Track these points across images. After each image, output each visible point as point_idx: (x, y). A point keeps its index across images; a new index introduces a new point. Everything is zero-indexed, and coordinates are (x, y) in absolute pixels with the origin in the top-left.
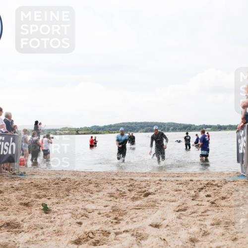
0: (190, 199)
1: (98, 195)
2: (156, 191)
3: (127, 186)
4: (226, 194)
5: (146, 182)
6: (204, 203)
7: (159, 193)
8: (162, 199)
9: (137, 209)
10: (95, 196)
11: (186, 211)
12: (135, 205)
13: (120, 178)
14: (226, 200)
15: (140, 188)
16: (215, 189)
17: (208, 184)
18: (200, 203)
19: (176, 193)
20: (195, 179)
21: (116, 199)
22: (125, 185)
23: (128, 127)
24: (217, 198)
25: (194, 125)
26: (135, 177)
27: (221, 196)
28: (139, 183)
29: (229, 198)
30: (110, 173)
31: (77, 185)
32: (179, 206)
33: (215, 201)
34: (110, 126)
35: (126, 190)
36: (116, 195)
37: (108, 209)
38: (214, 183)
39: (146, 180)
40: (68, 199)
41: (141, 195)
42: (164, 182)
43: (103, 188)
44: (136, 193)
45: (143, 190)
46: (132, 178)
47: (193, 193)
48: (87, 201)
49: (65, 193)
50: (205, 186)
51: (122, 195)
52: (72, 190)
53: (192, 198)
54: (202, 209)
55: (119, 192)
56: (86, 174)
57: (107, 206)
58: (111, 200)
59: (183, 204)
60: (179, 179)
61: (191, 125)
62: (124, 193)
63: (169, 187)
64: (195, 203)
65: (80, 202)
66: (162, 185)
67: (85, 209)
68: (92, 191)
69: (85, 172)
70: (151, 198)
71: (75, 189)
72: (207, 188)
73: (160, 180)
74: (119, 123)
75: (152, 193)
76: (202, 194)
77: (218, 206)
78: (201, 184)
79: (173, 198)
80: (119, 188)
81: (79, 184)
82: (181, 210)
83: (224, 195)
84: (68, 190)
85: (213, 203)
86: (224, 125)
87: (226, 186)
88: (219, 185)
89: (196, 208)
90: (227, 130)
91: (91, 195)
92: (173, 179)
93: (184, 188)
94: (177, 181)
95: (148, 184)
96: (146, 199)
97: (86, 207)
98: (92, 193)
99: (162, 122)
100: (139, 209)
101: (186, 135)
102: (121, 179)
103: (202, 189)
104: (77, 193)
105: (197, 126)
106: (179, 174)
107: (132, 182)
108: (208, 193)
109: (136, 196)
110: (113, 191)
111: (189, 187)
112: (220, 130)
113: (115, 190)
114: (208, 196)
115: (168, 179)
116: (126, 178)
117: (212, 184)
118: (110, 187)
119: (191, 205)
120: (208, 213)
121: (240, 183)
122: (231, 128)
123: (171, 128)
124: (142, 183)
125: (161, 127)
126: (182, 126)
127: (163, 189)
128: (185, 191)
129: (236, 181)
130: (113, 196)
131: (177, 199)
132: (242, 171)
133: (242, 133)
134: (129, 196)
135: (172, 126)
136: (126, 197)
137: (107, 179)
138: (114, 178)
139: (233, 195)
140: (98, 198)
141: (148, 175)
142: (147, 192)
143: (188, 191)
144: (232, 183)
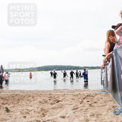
0: (79, 103)
1: (34, 102)
2: (62, 100)
3: (48, 97)
4: (96, 100)
5: (58, 95)
6: (86, 105)
7: (64, 100)
8: (66, 104)
9: (54, 109)
10: (32, 103)
11: (78, 109)
12: (52, 107)
13: (44, 93)
14: (96, 103)
15: (55, 98)
16: (91, 98)
17: (88, 96)
18: (84, 105)
19: (72, 100)
20: (81, 93)
21: (43, 104)
22: (47, 97)
23: (48, 68)
24: (92, 102)
25: (80, 67)
27: (94, 101)
29: (98, 102)
30: (40, 91)
31: (23, 97)
32: (74, 107)
33: (91, 104)
34: (39, 68)
35: (48, 99)
36: (43, 102)
37: (39, 109)
38: (91, 95)
40: (19, 105)
41: (55, 102)
42: (67, 95)
43: (36, 99)
45: (56, 99)
46: (51, 93)
47: (80, 100)
48: (28, 105)
49: (17, 101)
51: (46, 102)
52: (21, 100)
54: (85, 108)
55: (44, 101)
56: (28, 92)
57: (38, 108)
58: (40, 105)
59: (76, 106)
60: (73, 93)
61: (79, 67)
62: (47, 101)
63: (69, 97)
64: (82, 105)
65: (25, 106)
67: (27, 110)
68: (30, 100)
69: (27, 91)
70: (60, 103)
71: (22, 99)
72: (87, 98)
73: (64, 94)
74: (44, 66)
75: (60, 100)
76: (85, 101)
77: (93, 107)
78: (84, 96)
79: (71, 103)
80: (44, 98)
81: (24, 97)
82: (75, 109)
83: (96, 101)
84: (18, 100)
85: (90, 105)
87: (96, 97)
88: (93, 96)
89: (82, 108)
90: (96, 69)
91: (30, 102)
92: (70, 93)
93: (76, 98)
94: (73, 94)
95: (58, 96)
96: (58, 104)
97: (28, 108)
98: (31, 101)
100: (55, 109)
101: (76, 72)
103: (85, 98)
104: (23, 101)
105: (82, 67)
106: (73, 91)
107: (50, 96)
108: (88, 100)
109: (53, 102)
110: (41, 100)
111: (78, 97)
112: (93, 69)
113: (42, 99)
114: (88, 102)
115: (68, 93)
116: (48, 93)
117: (90, 96)
118: (40, 98)
119: (80, 106)
120: (88, 110)
121: (103, 94)
122: (98, 68)
123: (69, 68)
124: (55, 96)
125: (64, 68)
126: (74, 67)
127: (66, 98)
128: (77, 99)
129: (101, 94)
130: (41, 103)
131: (73, 104)
132: (104, 89)
133: (103, 71)
134: (49, 102)
135: (69, 67)
136: (48, 103)
137: (38, 94)
138: (42, 93)
139: (100, 101)
140: (34, 104)
141: (58, 92)
142: (58, 100)
143: (78, 99)
144: (99, 95)
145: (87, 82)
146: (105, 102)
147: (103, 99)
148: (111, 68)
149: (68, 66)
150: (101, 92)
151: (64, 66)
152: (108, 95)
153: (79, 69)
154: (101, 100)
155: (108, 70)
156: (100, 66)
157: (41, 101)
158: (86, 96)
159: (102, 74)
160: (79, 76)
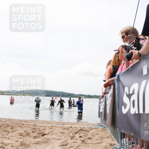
0: (69, 139)
1: (12, 134)
2: (49, 133)
4: (91, 136)
5: (44, 127)
6: (78, 141)
7: (51, 134)
8: (52, 138)
10: (10, 135)
11: (67, 146)
12: (35, 141)
13: (27, 124)
14: (91, 139)
15: (40, 131)
16: (85, 133)
17: (81, 130)
18: (75, 141)
19: (61, 134)
20: (73, 126)
21: (24, 137)
22: (31, 128)
24: (86, 138)
26: (37, 123)
27: (88, 137)
28: (39, 128)
29: (93, 138)
30: (21, 121)
32: (63, 143)
33: (84, 140)
35: (30, 131)
36: (24, 134)
37: (18, 143)
38: (84, 129)
39: (43, 126)
41: (40, 135)
42: (55, 128)
43: (16, 130)
44: (36, 134)
45: (41, 132)
46: (35, 124)
47: (71, 135)
48: (5, 138)
50: (79, 131)
51: (28, 134)
53: (71, 138)
54: (76, 145)
57: (17, 141)
58: (20, 138)
59: (65, 142)
60: (63, 126)
61: (73, 94)
62: (29, 133)
63: (58, 130)
66: (53, 129)
68: (8, 131)
69: (5, 119)
70: (46, 137)
72: (80, 132)
73: (52, 126)
75: (46, 134)
76: (77, 136)
77: (86, 143)
78: (77, 129)
79: (59, 138)
80: (26, 130)
82: (64, 145)
83: (90, 136)
86: (92, 95)
87: (91, 131)
88: (87, 130)
89: (73, 144)
90: (94, 98)
92: (60, 126)
93: (67, 132)
95: (44, 128)
96: (42, 138)
97: (4, 142)
98: (8, 133)
99: (56, 91)
100: (38, 144)
101: (69, 100)
102: (28, 125)
103: (77, 132)
105: (76, 95)
106: (64, 123)
107: (35, 127)
108: (81, 135)
109: (36, 136)
110: (23, 132)
111: (69, 131)
112: (89, 98)
114: (81, 137)
115: (57, 126)
116: (31, 124)
117: (83, 130)
118: (20, 129)
119: (70, 142)
120: (80, 147)
121: (99, 129)
122: (96, 97)
123: (61, 95)
124: (41, 127)
125: (55, 94)
126: (68, 94)
127: (54, 132)
128: (67, 133)
129: (97, 129)
130: (22, 135)
131: (61, 138)
132: (101, 123)
133: (102, 100)
134: (32, 135)
135: (61, 94)
136: (30, 136)
137: (19, 124)
138: (24, 124)
139: (95, 137)
140: (12, 136)
141: (45, 123)
142: (44, 133)
143: (69, 134)
144: (95, 129)
145: (81, 113)
146: (102, 138)
147: (99, 135)
148: (111, 97)
149: (60, 92)
150: (98, 127)
151: (55, 91)
152: (106, 130)
153: (73, 97)
154: (96, 136)
155: (108, 99)
156: (99, 95)
157: (21, 134)
158: (79, 130)
159: (100, 105)
160: (72, 106)
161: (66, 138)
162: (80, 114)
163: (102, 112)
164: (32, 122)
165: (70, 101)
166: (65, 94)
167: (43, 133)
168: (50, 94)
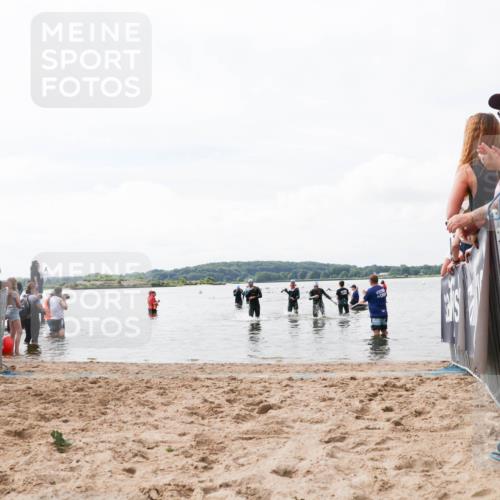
0: (351, 417)
1: (165, 411)
2: (282, 402)
3: (224, 392)
4: (423, 405)
5: (263, 384)
6: (381, 424)
7: (289, 405)
8: (295, 418)
9: (246, 439)
10: (159, 414)
11: (346, 442)
12: (241, 430)
13: (209, 376)
14: (423, 417)
15: (250, 396)
16: (400, 396)
17: (386, 385)
18: (372, 424)
19: (323, 404)
20: (359, 375)
21: (203, 418)
22: (220, 391)
23: (222, 271)
24: (405, 412)
25: (355, 267)
26: (239, 373)
27: (413, 409)
28: (247, 386)
29: (429, 413)
30: (189, 367)
31: (122, 391)
32: (330, 431)
33: (401, 419)
34: (187, 271)
35: (222, 400)
36: (203, 411)
37: (188, 441)
38: (398, 384)
39: (261, 379)
40: (105, 421)
41: (253, 410)
42: (299, 383)
43: (176, 397)
44: (242, 406)
45: (258, 399)
46: (234, 375)
47: (356, 404)
48: (144, 424)
49: (97, 408)
50: (380, 390)
51: (215, 410)
52: (113, 403)
53: (356, 415)
54: (377, 436)
56: (140, 369)
57: (184, 434)
58: (192, 422)
59: (339, 427)
60: (327, 375)
61: (350, 267)
62: (219, 406)
63: (309, 392)
64: (362, 423)
65: (129, 427)
66: (295, 389)
67: (140, 441)
68: (152, 403)
69: (137, 365)
70: (274, 417)
71: (118, 399)
72: (385, 394)
73: (290, 379)
74: (205, 263)
75: (275, 405)
76: (376, 406)
77: (408, 430)
78: (372, 385)
79: (318, 416)
80: (207, 396)
81: (127, 389)
82: (335, 439)
83: (419, 407)
84: (104, 403)
85: (397, 424)
86: (415, 265)
87: (421, 390)
88: (408, 386)
89: (364, 434)
90: (421, 276)
91: (151, 411)
92: (315, 376)
93: (340, 394)
94: (324, 379)
95: (265, 387)
96: (263, 418)
97: (143, 437)
98: (153, 408)
100: (250, 439)
102: (210, 379)
103: (375, 395)
104: (122, 408)
105: (360, 268)
106: (327, 365)
107: (234, 384)
108: (388, 404)
109: (243, 413)
110: (197, 402)
111: (349, 391)
112: (407, 277)
113: (201, 400)
114: (388, 409)
115: (305, 376)
116: (221, 375)
117: (394, 386)
118: (189, 394)
119: (354, 429)
120: (389, 444)
121: (449, 381)
122: (429, 271)
123: (310, 274)
124: (254, 386)
125: (289, 270)
126: (331, 269)
127: (297, 397)
128: (340, 401)
129: (441, 379)
130: (195, 414)
131: (325, 417)
132: (453, 358)
133: (451, 282)
134: (228, 412)
135: (311, 270)
136: (224, 414)
137: (183, 379)
138: (198, 376)
139: (438, 407)
140: (165, 418)
141: (266, 369)
142: (265, 403)
143: (347, 400)
144: (435, 382)
145: (383, 327)
146: (459, 411)
147: (450, 400)
148: (482, 272)
149: (305, 263)
150: (442, 372)
151: (288, 263)
152: (471, 383)
153: (352, 276)
154: (441, 405)
155: (472, 278)
157: (193, 409)
158: (380, 387)
159: (446, 297)
160: (350, 306)
161: (341, 417)
162: (381, 333)
163: (453, 323)
164: (222, 370)
165: (342, 292)
166: (322, 269)
167: (262, 402)
168: (274, 274)
